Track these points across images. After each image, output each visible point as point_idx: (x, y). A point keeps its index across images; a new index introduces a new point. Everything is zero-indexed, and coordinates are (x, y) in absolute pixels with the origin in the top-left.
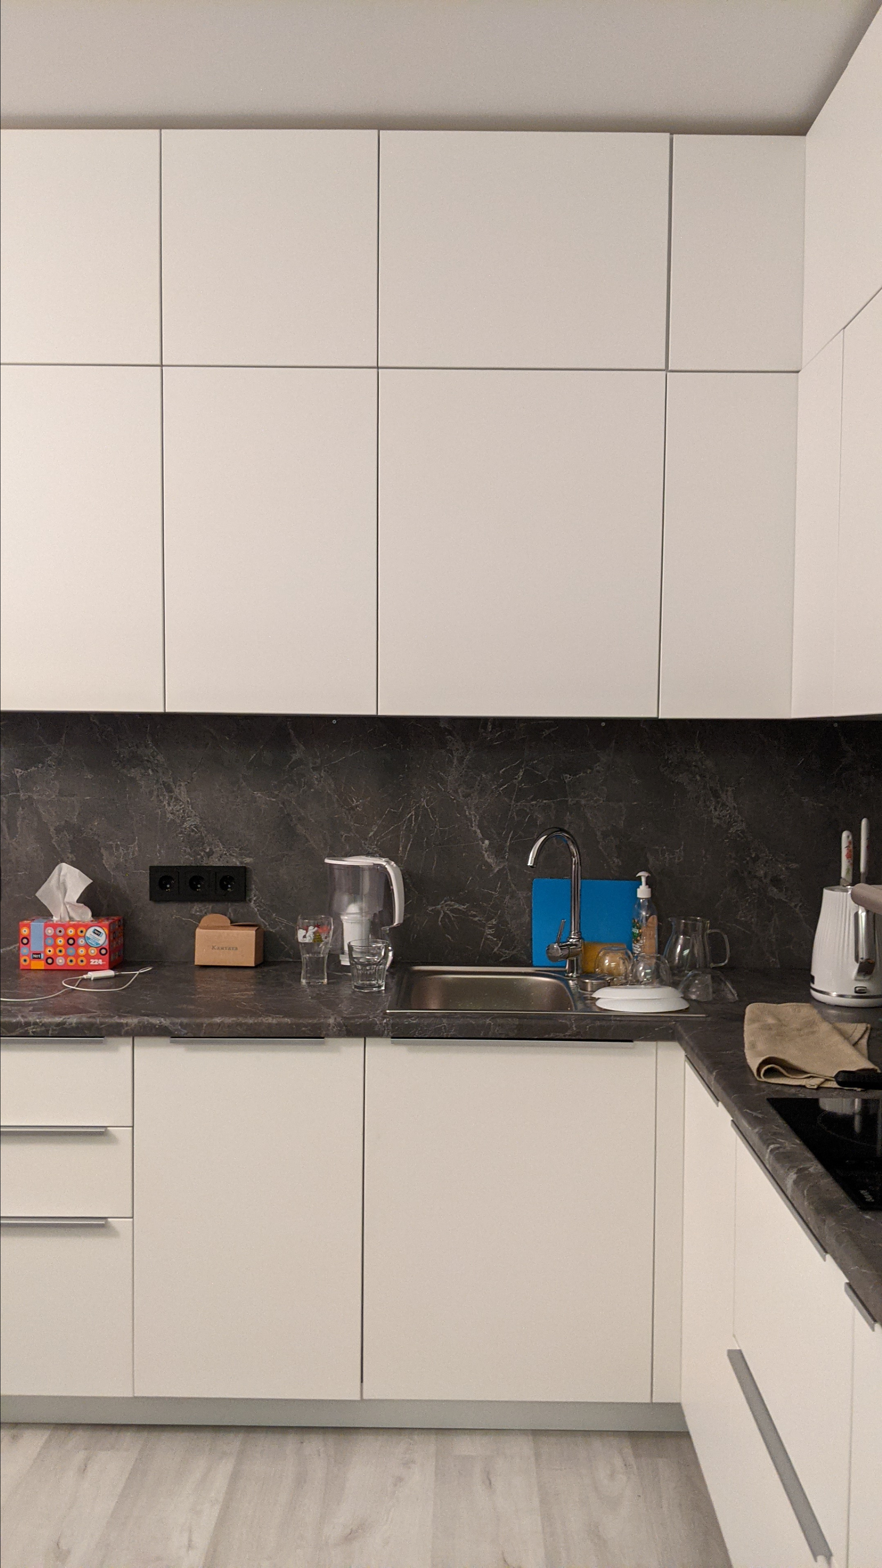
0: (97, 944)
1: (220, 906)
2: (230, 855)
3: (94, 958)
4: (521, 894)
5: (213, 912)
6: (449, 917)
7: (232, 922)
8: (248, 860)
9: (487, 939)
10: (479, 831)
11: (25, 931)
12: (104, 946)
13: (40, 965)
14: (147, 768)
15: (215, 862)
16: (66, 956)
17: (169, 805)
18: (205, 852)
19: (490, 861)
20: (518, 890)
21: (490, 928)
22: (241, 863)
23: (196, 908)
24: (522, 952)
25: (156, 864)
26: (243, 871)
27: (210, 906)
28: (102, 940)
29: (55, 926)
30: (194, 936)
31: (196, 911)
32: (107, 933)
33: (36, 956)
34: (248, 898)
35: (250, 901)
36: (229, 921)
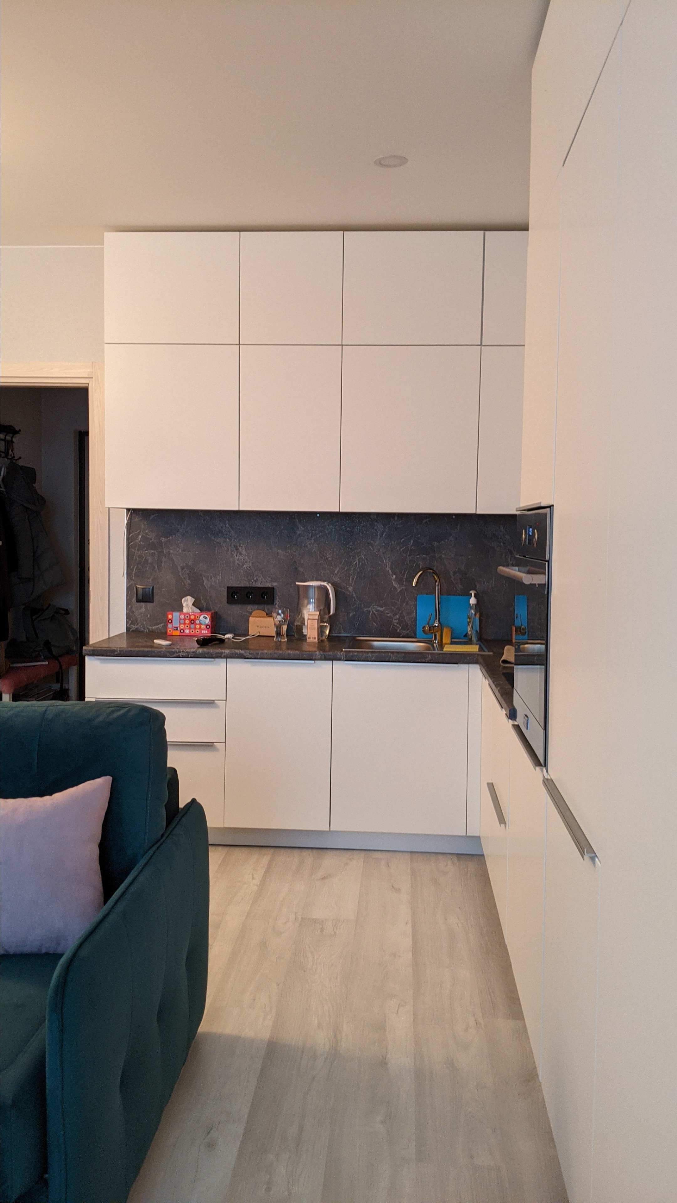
0: (205, 623)
1: (261, 606)
2: (266, 581)
3: (204, 630)
4: (412, 603)
5: (257, 609)
6: (375, 615)
7: (267, 614)
8: (275, 584)
9: (394, 625)
10: (390, 571)
11: (170, 617)
12: (209, 624)
13: (178, 633)
14: (225, 538)
15: (259, 585)
16: (190, 629)
17: (236, 556)
18: (254, 580)
19: (396, 586)
20: (410, 600)
21: (396, 620)
22: (272, 585)
23: (249, 607)
24: (412, 632)
25: (230, 585)
26: (272, 589)
27: (256, 607)
28: (208, 621)
29: (185, 614)
30: (248, 621)
31: (249, 609)
32: (210, 617)
33: (175, 629)
34: (275, 603)
35: (276, 604)
36: (266, 614)
